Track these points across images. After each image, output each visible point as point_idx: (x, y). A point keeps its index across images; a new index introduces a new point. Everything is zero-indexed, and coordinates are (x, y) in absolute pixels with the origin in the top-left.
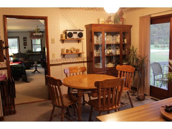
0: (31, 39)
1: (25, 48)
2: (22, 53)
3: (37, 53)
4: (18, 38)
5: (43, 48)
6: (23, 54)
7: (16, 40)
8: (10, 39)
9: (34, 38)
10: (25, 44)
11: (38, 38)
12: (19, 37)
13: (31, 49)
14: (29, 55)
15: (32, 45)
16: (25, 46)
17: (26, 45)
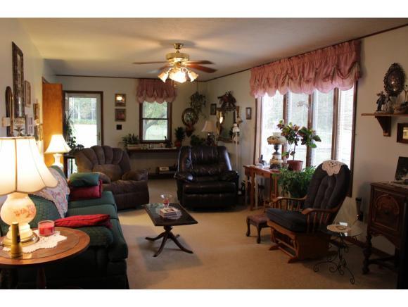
0: (138, 101)
1: (119, 127)
2: (109, 148)
3: (156, 147)
4: (99, 95)
5: (174, 132)
6: (114, 149)
7: (93, 101)
8: (75, 96)
9: (148, 99)
10: (120, 115)
11: (162, 97)
12: (101, 93)
13: (137, 134)
14: (130, 152)
15: (141, 119)
16: (119, 123)
17: (123, 120)
